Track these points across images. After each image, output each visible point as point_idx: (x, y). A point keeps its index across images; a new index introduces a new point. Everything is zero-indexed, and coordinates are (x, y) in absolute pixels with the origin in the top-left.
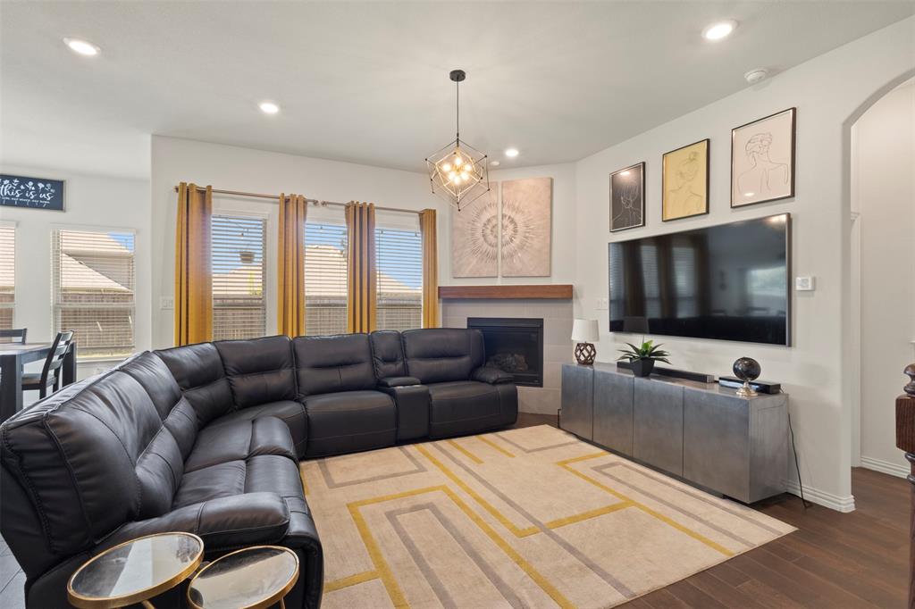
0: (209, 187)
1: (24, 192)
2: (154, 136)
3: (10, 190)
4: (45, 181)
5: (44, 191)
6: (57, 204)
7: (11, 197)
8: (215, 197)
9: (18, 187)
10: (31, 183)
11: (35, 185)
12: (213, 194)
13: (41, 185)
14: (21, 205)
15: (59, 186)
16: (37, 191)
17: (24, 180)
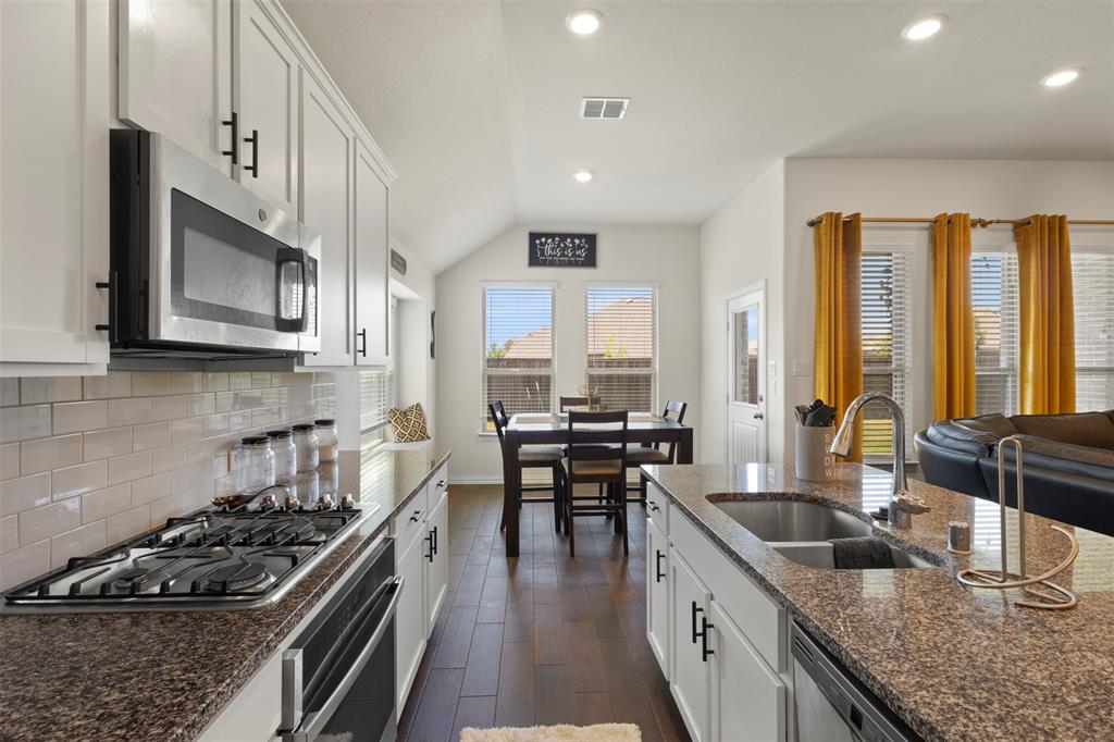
0: (857, 216)
1: (563, 249)
2: (790, 160)
3: (553, 249)
4: (580, 236)
5: (580, 247)
6: (590, 261)
7: (553, 256)
8: (866, 228)
9: (559, 246)
10: (569, 240)
11: (572, 242)
12: (863, 224)
13: (577, 241)
14: (562, 264)
15: (591, 240)
16: (574, 248)
17: (563, 237)
